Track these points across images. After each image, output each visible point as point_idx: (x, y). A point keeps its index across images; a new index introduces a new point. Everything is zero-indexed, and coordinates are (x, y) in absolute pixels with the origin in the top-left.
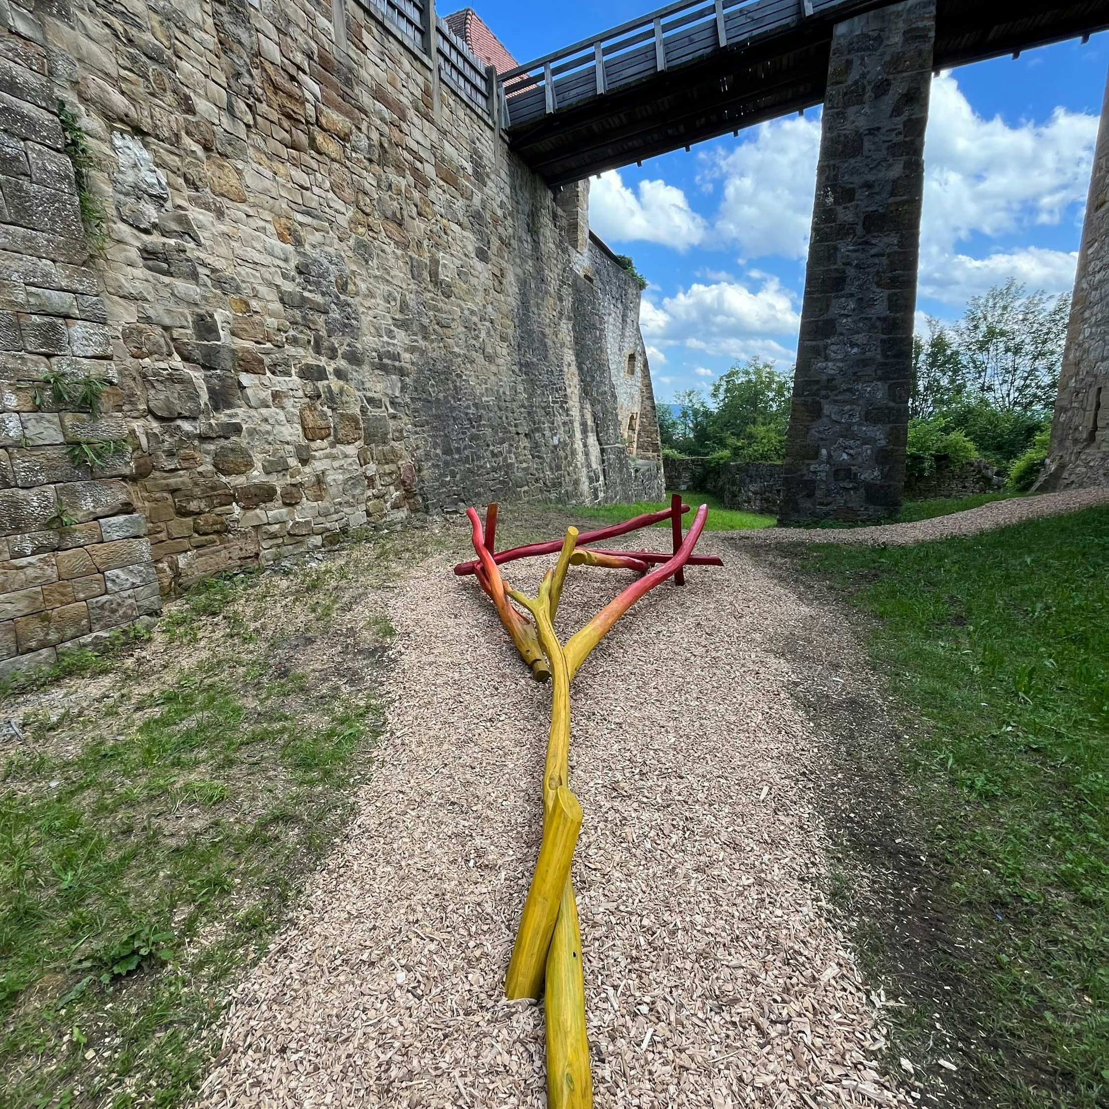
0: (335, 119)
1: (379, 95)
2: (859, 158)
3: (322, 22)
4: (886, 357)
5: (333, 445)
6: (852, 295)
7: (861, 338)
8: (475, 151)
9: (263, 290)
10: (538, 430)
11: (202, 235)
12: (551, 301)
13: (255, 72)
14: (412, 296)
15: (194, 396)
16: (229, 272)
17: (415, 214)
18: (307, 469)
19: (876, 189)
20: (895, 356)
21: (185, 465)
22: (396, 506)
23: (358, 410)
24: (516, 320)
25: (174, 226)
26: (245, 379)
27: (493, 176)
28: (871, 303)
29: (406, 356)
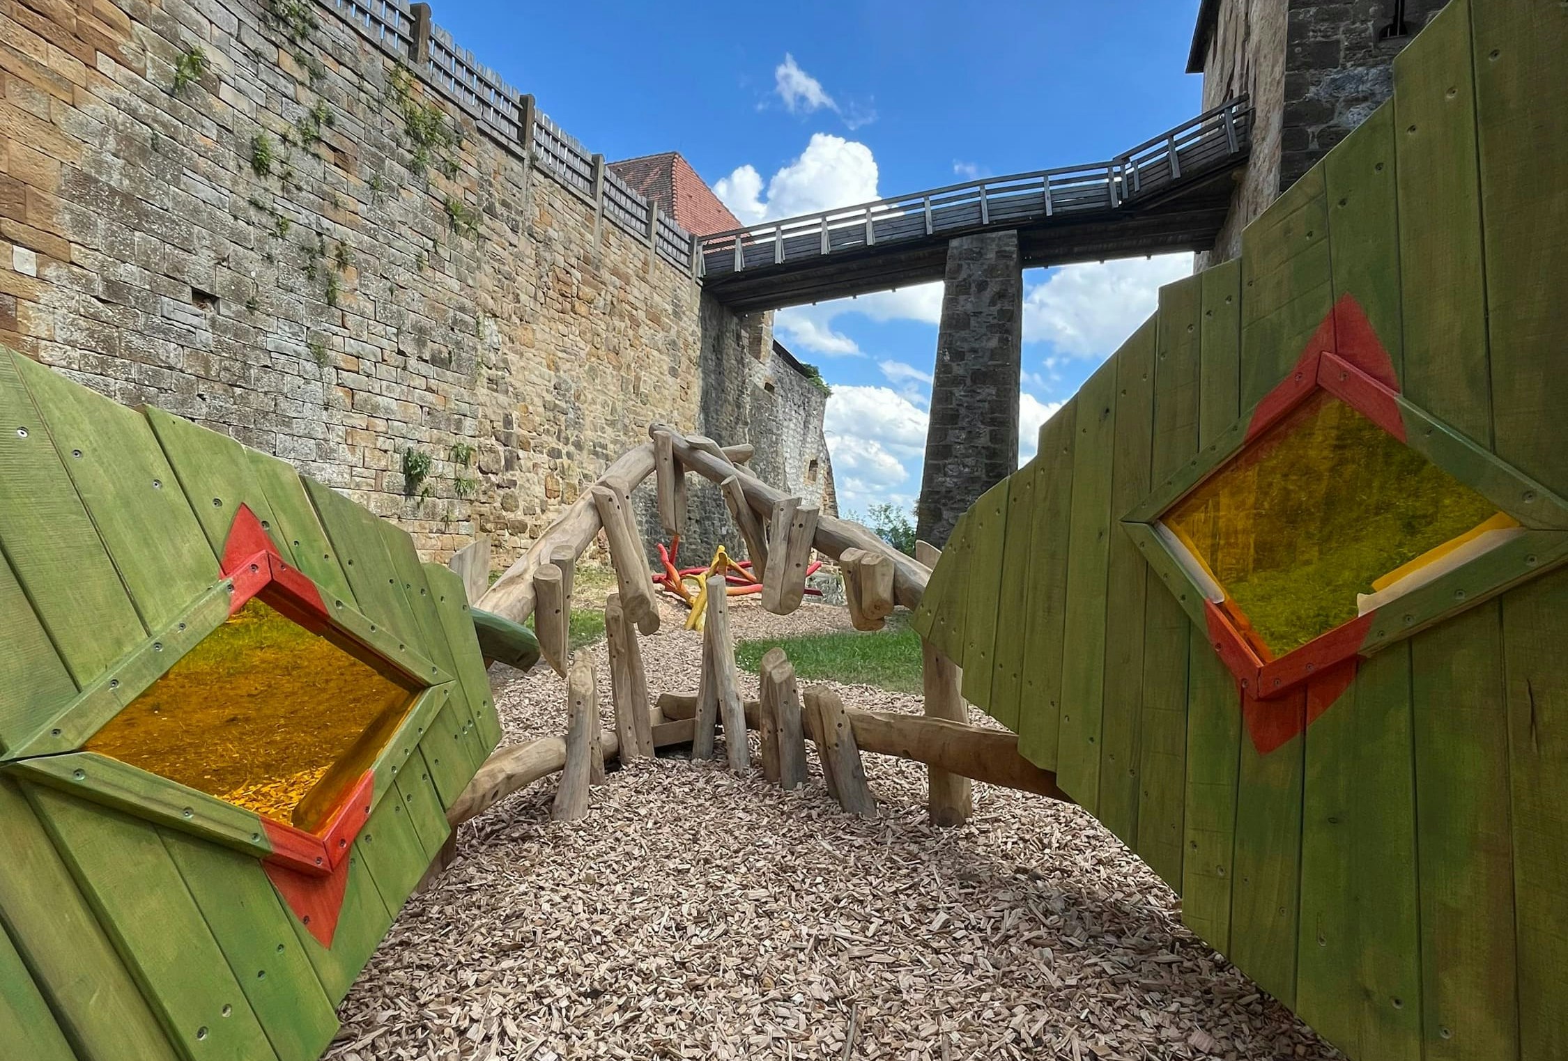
0: (588, 291)
1: (615, 272)
2: (967, 331)
3: (589, 237)
4: (988, 476)
5: (560, 504)
6: (963, 428)
7: (970, 461)
8: (676, 297)
9: (536, 400)
10: (708, 518)
11: (513, 368)
12: (730, 408)
13: (550, 274)
14: (620, 403)
15: (498, 462)
16: (521, 390)
17: (628, 346)
18: (544, 517)
19: (980, 354)
20: (995, 477)
21: (490, 501)
22: (592, 557)
23: (577, 482)
24: (697, 424)
25: (502, 365)
26: (521, 453)
27: (687, 313)
28: (978, 435)
29: (611, 446)
